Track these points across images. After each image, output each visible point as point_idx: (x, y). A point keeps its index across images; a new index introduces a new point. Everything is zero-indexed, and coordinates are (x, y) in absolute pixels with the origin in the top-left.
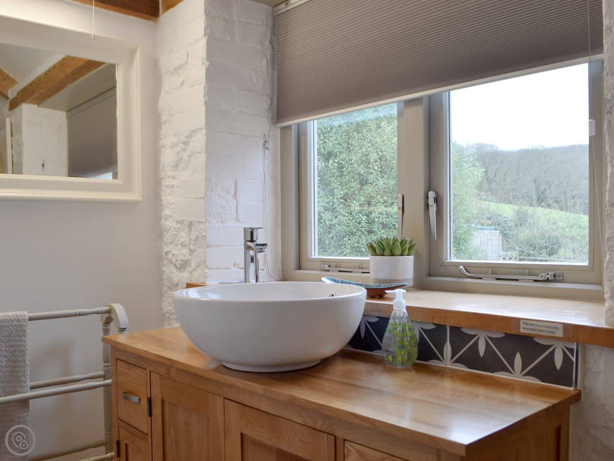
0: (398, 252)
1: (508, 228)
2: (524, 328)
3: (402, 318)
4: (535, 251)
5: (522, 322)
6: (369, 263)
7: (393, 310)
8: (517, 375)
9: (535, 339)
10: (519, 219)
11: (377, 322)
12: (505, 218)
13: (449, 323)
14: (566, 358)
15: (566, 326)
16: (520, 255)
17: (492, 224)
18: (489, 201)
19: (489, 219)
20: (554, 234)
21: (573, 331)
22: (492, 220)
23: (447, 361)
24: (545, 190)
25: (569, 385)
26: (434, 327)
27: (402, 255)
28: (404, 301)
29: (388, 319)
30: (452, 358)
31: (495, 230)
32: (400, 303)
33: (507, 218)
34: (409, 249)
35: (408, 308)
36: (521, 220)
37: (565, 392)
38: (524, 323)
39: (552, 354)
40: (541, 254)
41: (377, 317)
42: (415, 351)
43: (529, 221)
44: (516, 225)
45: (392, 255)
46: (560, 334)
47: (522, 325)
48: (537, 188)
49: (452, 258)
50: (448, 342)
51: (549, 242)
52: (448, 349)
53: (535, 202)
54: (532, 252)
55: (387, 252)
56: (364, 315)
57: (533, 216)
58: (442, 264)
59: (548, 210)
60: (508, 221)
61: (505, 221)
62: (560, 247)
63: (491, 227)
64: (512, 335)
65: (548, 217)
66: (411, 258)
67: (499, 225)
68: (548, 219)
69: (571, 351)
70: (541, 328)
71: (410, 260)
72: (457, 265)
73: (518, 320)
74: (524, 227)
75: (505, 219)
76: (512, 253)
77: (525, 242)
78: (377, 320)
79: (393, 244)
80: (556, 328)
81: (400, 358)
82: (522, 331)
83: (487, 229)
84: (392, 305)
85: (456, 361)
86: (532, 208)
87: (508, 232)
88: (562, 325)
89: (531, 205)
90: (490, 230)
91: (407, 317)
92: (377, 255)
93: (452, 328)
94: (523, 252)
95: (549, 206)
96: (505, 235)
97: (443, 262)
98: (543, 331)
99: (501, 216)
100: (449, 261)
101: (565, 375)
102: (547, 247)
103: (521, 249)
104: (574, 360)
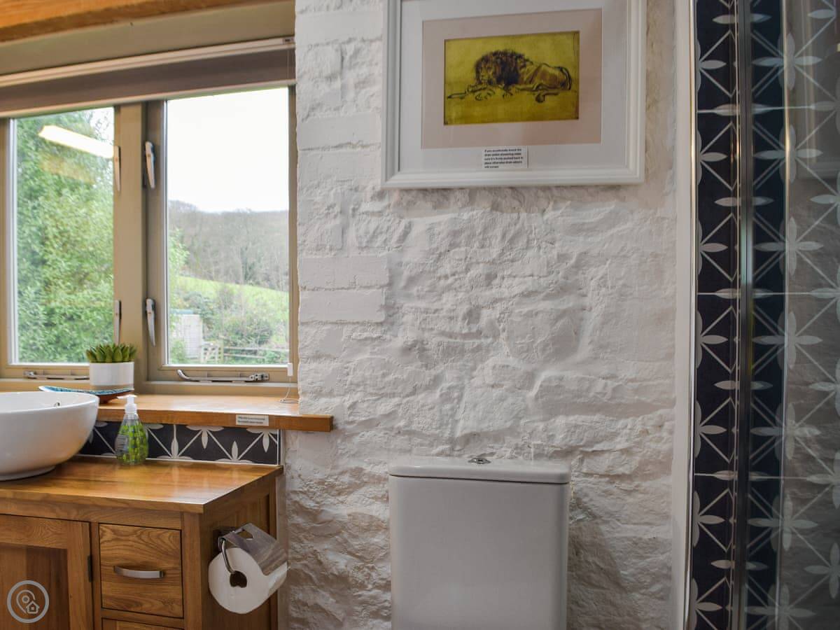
0: (119, 359)
1: (210, 312)
2: (239, 421)
3: (132, 421)
4: (243, 340)
5: (237, 416)
6: (88, 370)
7: (124, 413)
8: (234, 460)
9: (249, 430)
10: (224, 301)
11: (105, 427)
12: (205, 298)
13: (176, 422)
14: (272, 442)
15: (271, 417)
16: (225, 345)
17: (190, 307)
18: (186, 276)
19: (186, 299)
20: (264, 319)
21: (276, 421)
22: (190, 301)
23: (175, 455)
24: (253, 264)
25: (275, 463)
26: (162, 426)
27: (123, 362)
28: (135, 405)
29: (119, 423)
30: (179, 452)
31: (195, 313)
32: (131, 408)
33: (208, 298)
34: (130, 355)
35: (139, 412)
36: (226, 301)
37: (270, 468)
38: (240, 417)
39: (261, 440)
40: (249, 342)
41: (106, 422)
42: (146, 448)
43: (235, 303)
44: (220, 308)
45: (114, 361)
46: (266, 423)
47: (237, 419)
48: (245, 263)
49: (171, 363)
50: (175, 440)
51: (259, 328)
52: (175, 444)
53: (242, 279)
54: (239, 342)
55: (108, 359)
56: (97, 421)
57: (239, 296)
58: (161, 369)
59: (257, 289)
60: (210, 302)
61: (206, 302)
62: (271, 334)
63: (189, 311)
64: (229, 427)
65: (257, 297)
66: (132, 364)
67: (198, 308)
68: (257, 300)
69: (275, 436)
70: (252, 420)
71: (130, 366)
72: (175, 369)
73: (234, 415)
74: (229, 310)
75: (207, 300)
76: (214, 342)
77: (231, 329)
78: (105, 424)
79: (114, 351)
80: (264, 419)
81: (134, 456)
82: (237, 423)
83: (185, 313)
84: (124, 410)
85: (183, 455)
86: (238, 286)
87: (209, 316)
88: (268, 417)
89: (237, 283)
90: (189, 313)
91: (138, 420)
92: (97, 362)
93: (178, 426)
94: (228, 341)
95: (258, 284)
96: (207, 321)
97: (162, 367)
98: (254, 422)
99: (200, 296)
100: (167, 365)
101: (271, 456)
102: (256, 335)
103: (225, 338)
104: (278, 443)
